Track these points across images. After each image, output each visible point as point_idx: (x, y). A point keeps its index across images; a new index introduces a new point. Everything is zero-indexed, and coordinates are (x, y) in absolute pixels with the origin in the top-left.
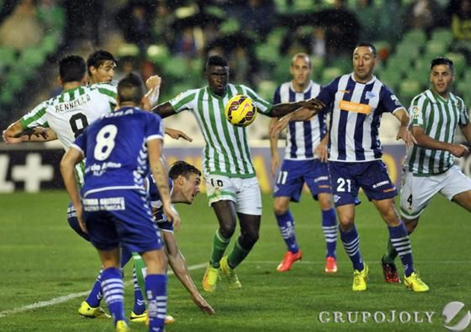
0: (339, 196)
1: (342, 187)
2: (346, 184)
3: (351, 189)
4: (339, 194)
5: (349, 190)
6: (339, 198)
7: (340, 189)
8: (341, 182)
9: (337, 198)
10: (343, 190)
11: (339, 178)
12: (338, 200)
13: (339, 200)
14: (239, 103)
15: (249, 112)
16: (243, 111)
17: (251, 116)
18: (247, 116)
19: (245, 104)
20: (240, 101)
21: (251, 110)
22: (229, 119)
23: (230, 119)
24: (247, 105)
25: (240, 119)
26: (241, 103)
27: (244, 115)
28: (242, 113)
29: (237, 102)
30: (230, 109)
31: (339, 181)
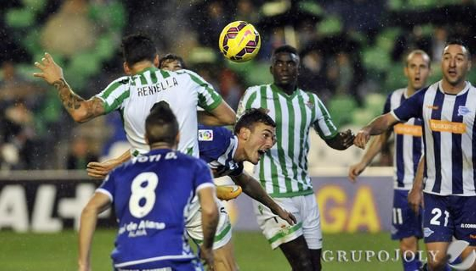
0: (431, 229)
1: (438, 220)
2: (443, 216)
3: (448, 224)
4: (433, 227)
5: (445, 225)
6: (433, 232)
7: (434, 221)
8: (437, 213)
9: (429, 232)
10: (438, 223)
11: (434, 207)
12: (430, 234)
13: (432, 234)
14: (238, 30)
15: (251, 41)
16: (242, 40)
17: (253, 47)
18: (248, 47)
19: (245, 31)
20: (240, 28)
21: (254, 39)
22: (224, 49)
23: (225, 51)
24: (248, 32)
25: (239, 50)
26: (240, 30)
27: (243, 46)
28: (241, 42)
29: (236, 28)
30: (226, 37)
31: (434, 212)
